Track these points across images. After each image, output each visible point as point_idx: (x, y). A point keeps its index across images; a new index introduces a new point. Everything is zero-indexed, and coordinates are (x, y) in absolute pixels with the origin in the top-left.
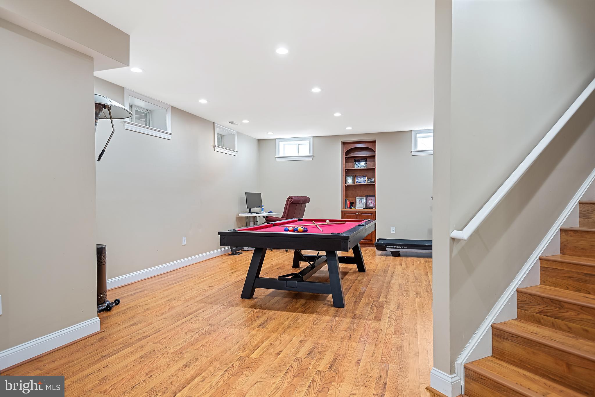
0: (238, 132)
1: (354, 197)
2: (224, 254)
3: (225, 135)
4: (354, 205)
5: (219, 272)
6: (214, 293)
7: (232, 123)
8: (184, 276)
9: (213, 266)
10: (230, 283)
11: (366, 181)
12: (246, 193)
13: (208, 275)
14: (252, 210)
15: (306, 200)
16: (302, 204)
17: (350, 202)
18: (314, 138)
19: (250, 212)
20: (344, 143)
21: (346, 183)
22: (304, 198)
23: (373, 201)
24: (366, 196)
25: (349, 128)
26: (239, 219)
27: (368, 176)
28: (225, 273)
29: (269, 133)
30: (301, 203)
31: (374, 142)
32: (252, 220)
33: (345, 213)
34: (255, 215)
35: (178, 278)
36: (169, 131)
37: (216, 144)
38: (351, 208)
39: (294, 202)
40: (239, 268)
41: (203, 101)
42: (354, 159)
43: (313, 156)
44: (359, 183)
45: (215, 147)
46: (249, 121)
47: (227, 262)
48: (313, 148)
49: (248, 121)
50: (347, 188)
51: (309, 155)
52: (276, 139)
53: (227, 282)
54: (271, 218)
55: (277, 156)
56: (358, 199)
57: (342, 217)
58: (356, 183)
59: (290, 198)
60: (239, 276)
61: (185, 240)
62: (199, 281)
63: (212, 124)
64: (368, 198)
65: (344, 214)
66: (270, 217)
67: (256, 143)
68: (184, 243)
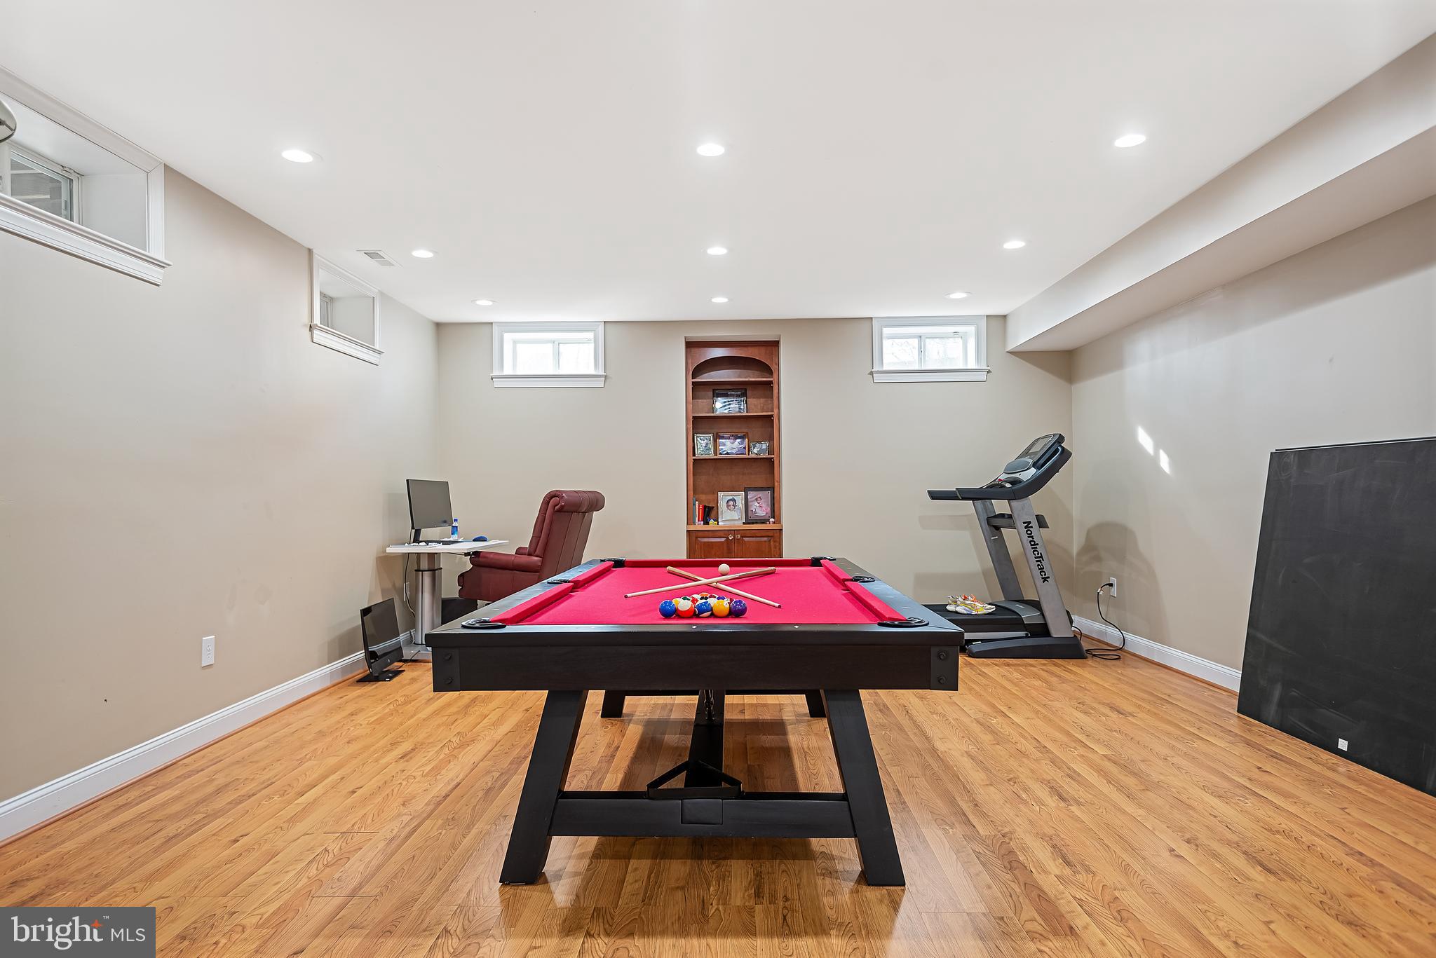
0: (381, 294)
1: (714, 492)
2: (340, 680)
3: (338, 299)
4: (713, 514)
5: (354, 756)
6: (379, 867)
7: (372, 255)
8: (219, 791)
9: (321, 734)
10: (419, 805)
11: (745, 448)
12: (407, 480)
13: (315, 776)
14: (426, 533)
15: (595, 502)
16: (584, 513)
17: (705, 507)
18: (607, 325)
19: (416, 540)
20: (691, 345)
21: (694, 455)
22: (589, 494)
23: (765, 502)
24: (746, 490)
25: (720, 300)
26: (385, 561)
27: (750, 435)
28: (377, 760)
29: (483, 302)
30: (583, 511)
31: (776, 344)
32: (424, 564)
33: (697, 538)
34: (439, 548)
35: (198, 804)
36: (157, 252)
37: (317, 321)
38: (706, 523)
39: (565, 509)
40: (421, 735)
41: (297, 155)
42: (714, 390)
43: (606, 377)
44: (727, 454)
45: (315, 332)
46: (435, 252)
47: (362, 710)
48: (606, 355)
49: (431, 251)
50: (698, 466)
51: (593, 372)
52: (492, 323)
53: (404, 805)
54: (492, 556)
55: (496, 373)
56: (723, 498)
57: (691, 551)
58: (721, 454)
59: (554, 496)
60: (436, 771)
61: (212, 648)
62: (290, 811)
63: (307, 252)
64: (751, 495)
65: (694, 538)
66: (488, 555)
67: (430, 332)
68: (207, 659)
